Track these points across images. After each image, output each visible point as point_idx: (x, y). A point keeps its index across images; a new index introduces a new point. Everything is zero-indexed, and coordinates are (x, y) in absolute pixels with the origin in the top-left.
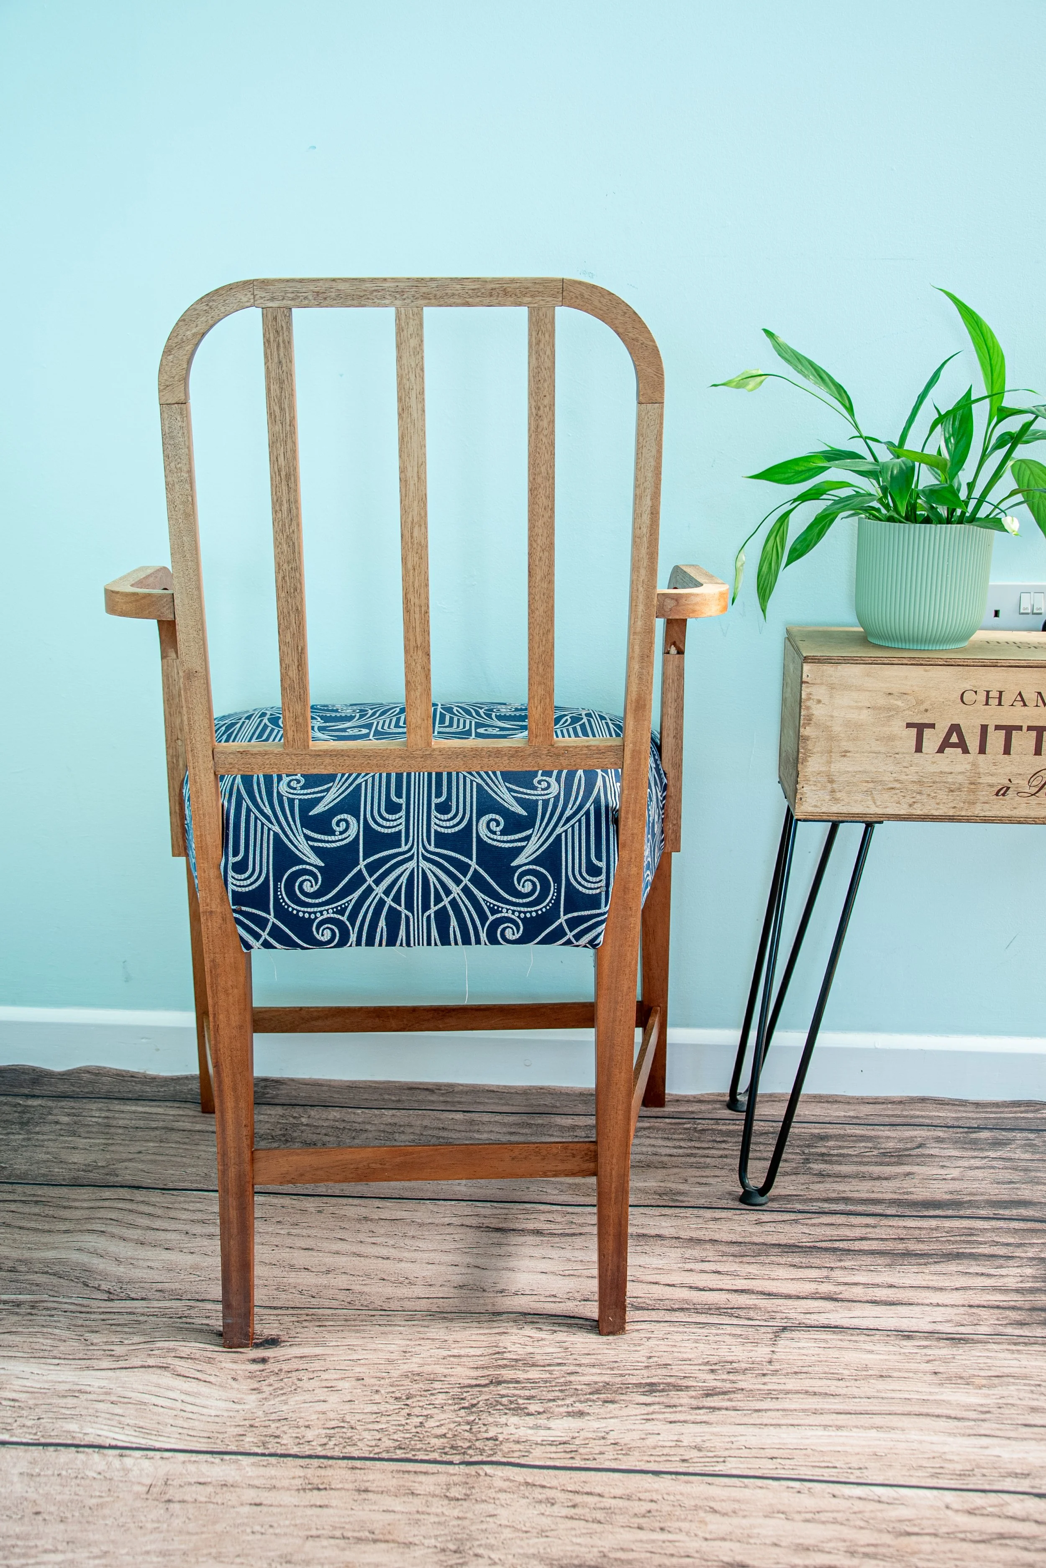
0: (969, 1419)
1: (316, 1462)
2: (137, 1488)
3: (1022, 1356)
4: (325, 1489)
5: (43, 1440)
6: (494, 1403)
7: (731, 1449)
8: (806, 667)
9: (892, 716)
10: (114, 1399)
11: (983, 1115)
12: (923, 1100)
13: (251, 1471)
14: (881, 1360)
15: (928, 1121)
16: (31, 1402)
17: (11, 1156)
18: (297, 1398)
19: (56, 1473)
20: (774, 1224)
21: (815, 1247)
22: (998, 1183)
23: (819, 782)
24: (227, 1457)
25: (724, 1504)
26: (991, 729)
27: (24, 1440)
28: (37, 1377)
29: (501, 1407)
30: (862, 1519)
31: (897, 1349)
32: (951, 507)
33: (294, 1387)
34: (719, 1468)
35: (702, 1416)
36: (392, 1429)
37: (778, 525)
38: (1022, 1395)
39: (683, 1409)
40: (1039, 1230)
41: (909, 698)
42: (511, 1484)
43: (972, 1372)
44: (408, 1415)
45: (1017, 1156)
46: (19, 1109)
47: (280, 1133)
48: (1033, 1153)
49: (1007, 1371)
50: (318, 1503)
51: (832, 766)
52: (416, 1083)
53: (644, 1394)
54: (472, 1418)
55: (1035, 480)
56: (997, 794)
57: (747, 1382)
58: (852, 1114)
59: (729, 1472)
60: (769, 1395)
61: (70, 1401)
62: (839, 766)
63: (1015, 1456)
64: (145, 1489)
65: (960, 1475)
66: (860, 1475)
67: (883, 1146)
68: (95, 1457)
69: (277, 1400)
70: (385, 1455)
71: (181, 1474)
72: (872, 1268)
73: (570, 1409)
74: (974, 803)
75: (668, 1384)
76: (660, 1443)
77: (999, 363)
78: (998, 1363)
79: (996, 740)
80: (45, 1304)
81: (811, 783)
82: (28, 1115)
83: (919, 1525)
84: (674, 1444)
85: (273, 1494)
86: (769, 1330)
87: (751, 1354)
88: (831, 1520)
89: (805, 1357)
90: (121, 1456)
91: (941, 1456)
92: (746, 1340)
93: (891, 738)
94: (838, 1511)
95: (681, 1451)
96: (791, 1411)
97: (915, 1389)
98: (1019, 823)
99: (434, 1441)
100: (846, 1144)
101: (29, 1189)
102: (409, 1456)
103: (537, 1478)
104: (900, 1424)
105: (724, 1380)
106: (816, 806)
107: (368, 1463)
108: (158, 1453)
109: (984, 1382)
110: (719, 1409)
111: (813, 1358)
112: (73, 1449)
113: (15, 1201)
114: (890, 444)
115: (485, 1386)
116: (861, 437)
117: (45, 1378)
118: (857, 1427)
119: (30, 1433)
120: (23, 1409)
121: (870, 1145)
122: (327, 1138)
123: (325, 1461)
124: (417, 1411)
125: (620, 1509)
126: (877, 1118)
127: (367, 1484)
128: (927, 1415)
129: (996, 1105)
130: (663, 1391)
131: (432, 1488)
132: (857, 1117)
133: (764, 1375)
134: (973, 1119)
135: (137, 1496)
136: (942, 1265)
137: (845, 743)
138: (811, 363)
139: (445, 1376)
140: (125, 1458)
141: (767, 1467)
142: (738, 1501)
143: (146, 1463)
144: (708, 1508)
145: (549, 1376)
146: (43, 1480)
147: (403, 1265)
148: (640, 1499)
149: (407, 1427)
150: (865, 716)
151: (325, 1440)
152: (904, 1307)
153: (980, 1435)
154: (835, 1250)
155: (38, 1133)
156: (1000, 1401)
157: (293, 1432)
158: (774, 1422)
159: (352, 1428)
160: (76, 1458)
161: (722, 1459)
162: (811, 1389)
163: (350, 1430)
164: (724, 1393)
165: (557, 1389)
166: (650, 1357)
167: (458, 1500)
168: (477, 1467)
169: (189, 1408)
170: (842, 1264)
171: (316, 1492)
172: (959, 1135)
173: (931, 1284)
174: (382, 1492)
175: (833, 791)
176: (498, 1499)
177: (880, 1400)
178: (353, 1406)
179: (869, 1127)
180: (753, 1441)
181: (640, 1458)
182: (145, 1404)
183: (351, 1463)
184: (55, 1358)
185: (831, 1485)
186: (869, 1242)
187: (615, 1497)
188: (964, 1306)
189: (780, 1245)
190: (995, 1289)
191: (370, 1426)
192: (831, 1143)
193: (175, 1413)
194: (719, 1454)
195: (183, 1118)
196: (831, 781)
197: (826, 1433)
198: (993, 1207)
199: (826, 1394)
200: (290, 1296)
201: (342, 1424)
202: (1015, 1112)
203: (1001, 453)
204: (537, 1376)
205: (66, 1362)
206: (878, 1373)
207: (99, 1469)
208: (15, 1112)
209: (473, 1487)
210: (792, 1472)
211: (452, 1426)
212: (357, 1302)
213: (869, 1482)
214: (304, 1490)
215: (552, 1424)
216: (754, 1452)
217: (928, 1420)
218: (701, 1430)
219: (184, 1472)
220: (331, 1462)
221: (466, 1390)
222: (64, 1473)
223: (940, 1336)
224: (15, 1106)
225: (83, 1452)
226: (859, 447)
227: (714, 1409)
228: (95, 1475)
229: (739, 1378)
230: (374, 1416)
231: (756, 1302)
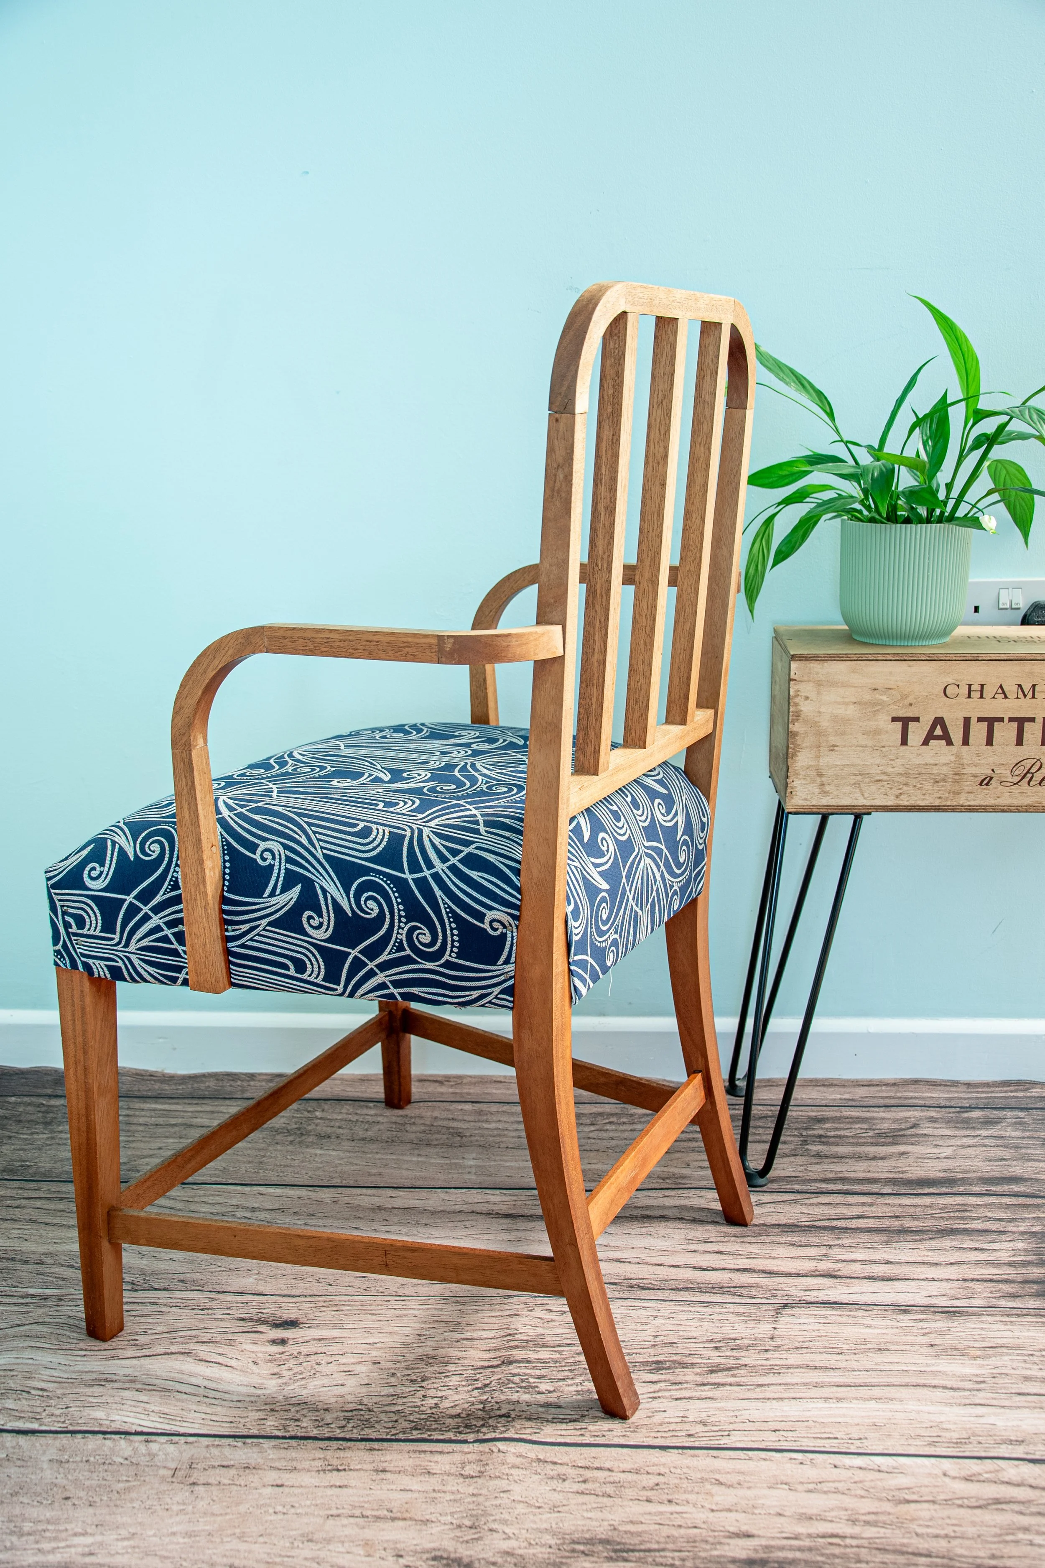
0: (964, 1389)
1: (335, 1444)
2: (162, 1472)
3: (1015, 1327)
4: (345, 1470)
5: (71, 1428)
6: (506, 1382)
7: (735, 1422)
8: (794, 665)
9: (878, 710)
10: (139, 1386)
11: (975, 1095)
12: (916, 1082)
13: (272, 1454)
14: (879, 1334)
15: (921, 1102)
16: (59, 1392)
17: (36, 1155)
18: (316, 1383)
19: (84, 1459)
20: (774, 1205)
21: (813, 1226)
22: (990, 1160)
23: (809, 776)
24: (249, 1441)
25: (729, 1476)
26: (974, 721)
27: (53, 1429)
28: (64, 1368)
29: (513, 1386)
30: (863, 1489)
31: (894, 1323)
32: (931, 507)
33: (313, 1372)
34: (724, 1442)
35: (706, 1392)
36: (408, 1411)
37: (764, 528)
38: (1015, 1365)
39: (688, 1386)
40: (1030, 1205)
41: (894, 692)
42: (524, 1461)
43: (966, 1343)
44: (424, 1396)
45: (1007, 1134)
46: (43, 1109)
47: (295, 1126)
48: (1024, 1130)
49: (1000, 1342)
50: (338, 1484)
51: (821, 760)
52: (426, 1076)
53: (650, 1371)
54: (485, 1397)
55: (1011, 479)
56: (981, 784)
57: (750, 1358)
58: (847, 1096)
59: (733, 1446)
60: (772, 1370)
61: (97, 1390)
62: (828, 760)
63: (1010, 1424)
64: (171, 1473)
65: (957, 1443)
66: (861, 1445)
67: (878, 1126)
68: (122, 1443)
69: (296, 1384)
70: (401, 1436)
71: (205, 1458)
72: (869, 1245)
73: (579, 1388)
74: (959, 793)
75: (674, 1362)
76: (667, 1420)
77: (974, 367)
78: (992, 1334)
79: (979, 731)
80: (71, 1297)
81: (801, 777)
82: (51, 1115)
83: (918, 1492)
84: (679, 1420)
85: (293, 1475)
86: (771, 1307)
87: (754, 1331)
88: (833, 1490)
89: (805, 1333)
90: (147, 1441)
91: (939, 1425)
92: (748, 1318)
93: (877, 732)
94: (840, 1481)
95: (686, 1426)
96: (793, 1385)
97: (912, 1361)
98: (1003, 811)
99: (449, 1421)
100: (842, 1126)
101: (54, 1187)
102: (425, 1436)
103: (548, 1455)
104: (898, 1395)
105: (727, 1357)
106: (806, 799)
107: (385, 1444)
108: (182, 1438)
109: (979, 1353)
110: (723, 1385)
111: (813, 1333)
112: (101, 1436)
113: (40, 1198)
114: (870, 447)
115: (497, 1366)
116: (842, 441)
117: (72, 1368)
118: (856, 1399)
119: (59, 1422)
120: (51, 1399)
121: (865, 1126)
122: (341, 1131)
123: (344, 1444)
124: (432, 1393)
125: (629, 1482)
126: (872, 1099)
127: (385, 1464)
128: (925, 1386)
129: (987, 1085)
130: (669, 1368)
131: (448, 1467)
132: (853, 1100)
133: (766, 1351)
134: (965, 1099)
135: (163, 1479)
136: (937, 1241)
137: (833, 738)
138: (792, 371)
139: (459, 1359)
140: (151, 1444)
141: (771, 1439)
142: (743, 1473)
143: (171, 1448)
144: (713, 1481)
145: (558, 1356)
146: (72, 1466)
148: (648, 1473)
149: (423, 1408)
150: (851, 711)
151: (344, 1423)
152: (901, 1282)
153: (975, 1405)
154: (833, 1228)
155: (61, 1132)
156: (994, 1371)
157: (312, 1416)
158: (776, 1396)
159: (370, 1411)
160: (104, 1445)
161: (726, 1433)
162: (811, 1364)
163: (368, 1413)
164: (729, 1369)
165: (567, 1368)
166: (656, 1336)
167: (472, 1477)
168: (490, 1444)
169: (212, 1394)
170: (840, 1242)
171: (335, 1473)
172: (951, 1115)
173: (926, 1259)
174: (399, 1472)
175: (823, 785)
176: (511, 1475)
177: (879, 1373)
178: (370, 1389)
179: (864, 1109)
180: (756, 1415)
181: (648, 1435)
182: (169, 1390)
183: (369, 1445)
184: (81, 1350)
185: (832, 1455)
186: (865, 1220)
187: (624, 1472)
188: (958, 1280)
189: (779, 1225)
190: (988, 1263)
192: (828, 1125)
193: (198, 1399)
194: (724, 1428)
195: (201, 1115)
196: (821, 775)
197: (827, 1405)
198: (985, 1184)
199: (826, 1368)
200: (308, 1285)
201: (360, 1407)
202: (1006, 1092)
203: (977, 454)
204: (548, 1356)
205: (92, 1353)
206: (876, 1347)
207: (126, 1454)
208: (39, 1112)
209: (487, 1464)
210: (794, 1444)
211: (466, 1406)
212: (372, 1289)
213: (869, 1452)
214: (324, 1471)
216: (757, 1426)
217: (925, 1391)
218: (706, 1406)
219: (208, 1455)
220: (349, 1444)
221: (479, 1371)
222: (92, 1459)
223: (936, 1309)
224: (38, 1106)
225: (110, 1439)
226: (840, 451)
227: (718, 1385)
228: (122, 1460)
229: (743, 1354)
230: (391, 1398)
231: (758, 1280)
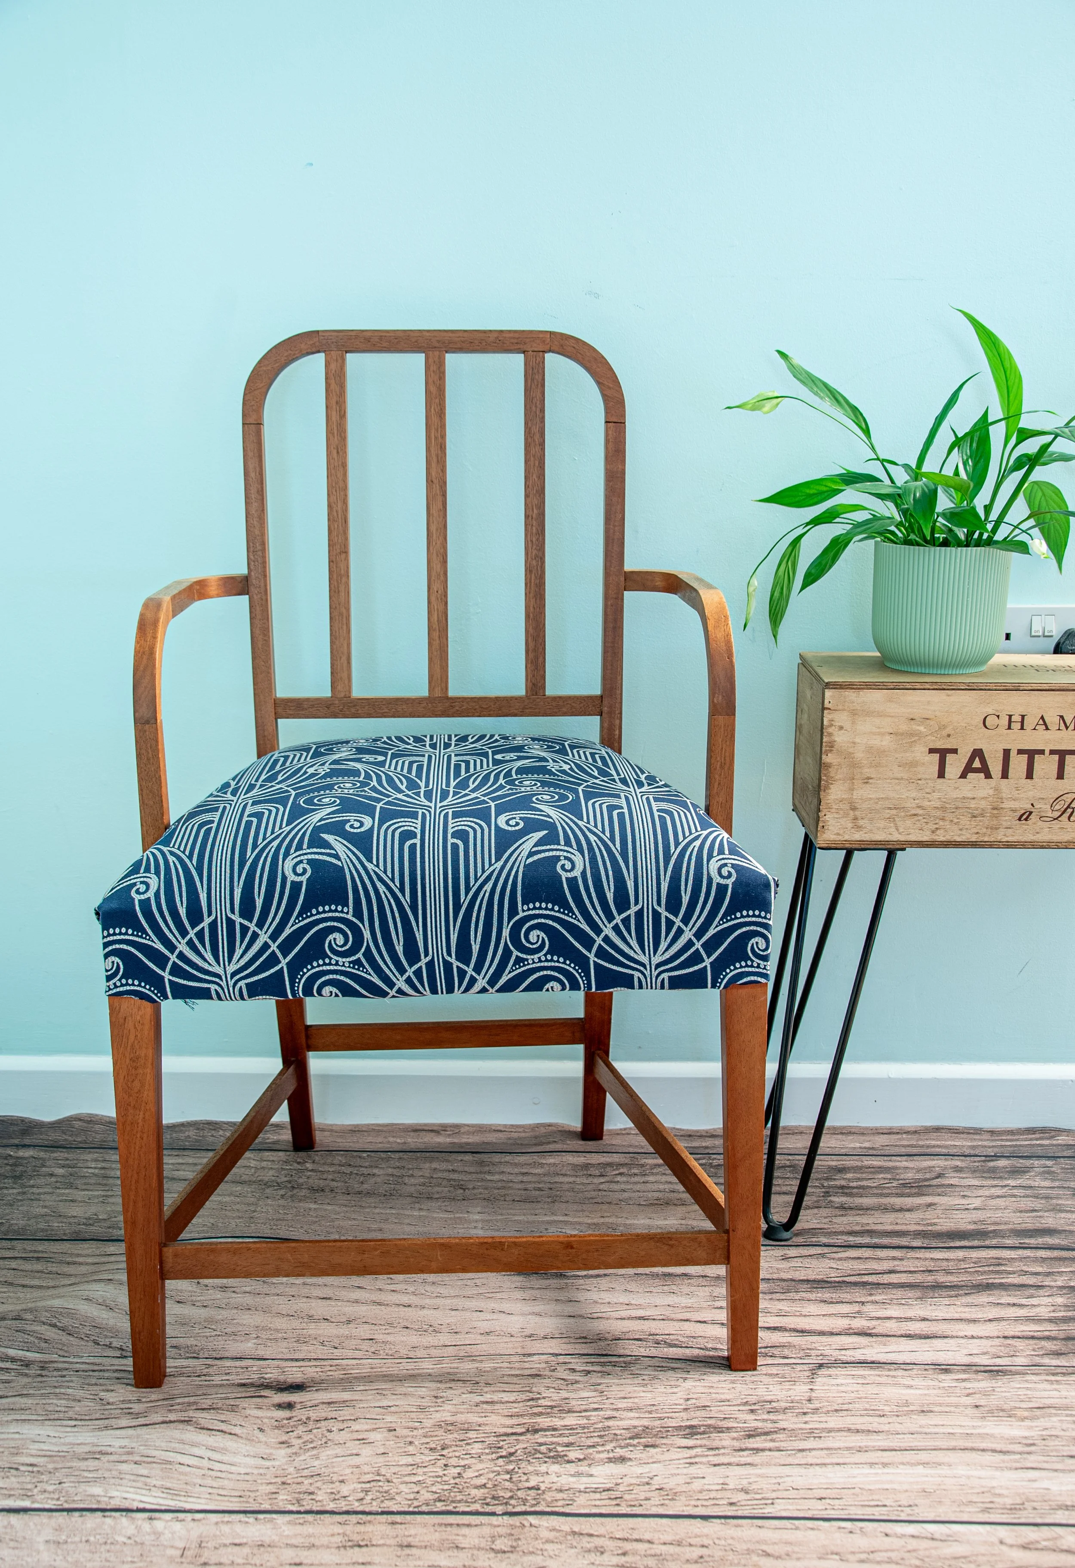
0: (1014, 1453)
1: (354, 1518)
2: (170, 1552)
3: (1061, 1386)
4: (367, 1545)
5: (66, 1506)
6: (533, 1452)
7: (778, 1490)
8: (828, 693)
9: (915, 741)
10: (137, 1458)
11: (999, 1143)
12: (937, 1129)
13: (288, 1530)
14: (921, 1395)
15: (944, 1151)
16: (50, 1466)
17: (7, 1211)
18: (328, 1453)
19: (84, 1539)
20: (801, 1259)
21: (844, 1282)
22: (1021, 1212)
23: (841, 809)
24: (261, 1516)
25: (776, 1547)
26: (1013, 753)
27: (47, 1506)
28: (54, 1440)
29: (541, 1456)
30: (917, 1558)
31: (936, 1383)
32: (971, 529)
33: (324, 1440)
34: (768, 1510)
35: (745, 1457)
36: (429, 1481)
37: (790, 549)
38: (1065, 1426)
39: (725, 1451)
40: (1066, 1258)
41: (932, 723)
42: (558, 1534)
43: (1013, 1404)
44: (446, 1465)
45: (1036, 1184)
46: (11, 1161)
47: (286, 1179)
48: (1053, 1180)
49: (1048, 1402)
50: (361, 1561)
51: (855, 793)
52: (420, 1125)
53: (685, 1437)
54: (511, 1467)
55: (1047, 501)
56: (1020, 819)
57: (788, 1421)
58: (867, 1145)
59: (779, 1515)
60: (812, 1434)
61: (92, 1464)
62: (862, 793)
63: (1064, 1488)
64: (179, 1553)
65: (1011, 1509)
66: (911, 1512)
67: (902, 1176)
68: (123, 1520)
69: (307, 1454)
70: (424, 1508)
71: (215, 1536)
72: (903, 1301)
73: (611, 1455)
74: (997, 829)
75: (709, 1426)
76: (706, 1487)
77: (1016, 385)
78: (1038, 1394)
79: (1018, 764)
80: (55, 1365)
81: (833, 810)
82: (21, 1168)
83: (975, 1561)
84: (719, 1487)
85: (312, 1552)
86: (805, 1367)
87: (790, 1393)
88: (886, 1559)
89: (844, 1394)
90: (151, 1519)
91: (990, 1491)
92: (783, 1379)
93: (913, 764)
94: (892, 1551)
95: (728, 1494)
96: (835, 1449)
97: (958, 1423)
98: (1042, 847)
99: (474, 1492)
100: (864, 1176)
101: (29, 1245)
102: (450, 1508)
103: (583, 1527)
104: (946, 1460)
105: (764, 1420)
106: (838, 834)
107: (408, 1517)
108: (189, 1515)
109: (1026, 1414)
110: (763, 1450)
111: (852, 1395)
112: (99, 1514)
113: (16, 1258)
114: (906, 467)
115: (521, 1434)
116: (878, 459)
117: (62, 1440)
118: (903, 1464)
119: (52, 1499)
120: (42, 1474)
121: (889, 1176)
122: (335, 1184)
123: (364, 1517)
124: (454, 1461)
125: (671, 1555)
126: (893, 1148)
127: (410, 1539)
128: (973, 1449)
129: (1011, 1132)
130: (704, 1433)
131: (477, 1541)
132: (873, 1148)
133: (805, 1414)
134: (990, 1147)
135: (171, 1559)
136: (973, 1296)
137: (868, 770)
138: (826, 385)
139: (480, 1426)
140: (155, 1522)
141: (817, 1508)
142: (791, 1543)
143: (177, 1526)
144: (760, 1552)
145: (585, 1421)
146: (71, 1547)
147: (425, 1312)
148: (691, 1545)
149: (445, 1478)
150: (886, 742)
151: (362, 1495)
152: (939, 1340)
153: (1027, 1468)
154: (864, 1284)
155: (33, 1186)
156: (1044, 1433)
157: (328, 1488)
158: (819, 1461)
159: (388, 1481)
160: (103, 1523)
161: (770, 1501)
162: (853, 1427)
163: (387, 1484)
164: (766, 1434)
165: (596, 1434)
166: (688, 1399)
167: (504, 1552)
168: (521, 1517)
169: (217, 1466)
170: (873, 1298)
171: (357, 1549)
172: (977, 1164)
173: (963, 1316)
174: (426, 1547)
175: (856, 819)
176: (546, 1550)
177: (924, 1436)
178: (387, 1459)
179: (886, 1158)
180: (799, 1482)
181: (687, 1503)
182: (170, 1463)
183: (391, 1518)
184: (71, 1419)
185: (882, 1524)
186: (898, 1275)
187: (665, 1544)
188: (998, 1337)
189: (808, 1281)
190: (1029, 1319)
191: (407, 1479)
192: (849, 1176)
193: (203, 1472)
194: (767, 1496)
195: (183, 1167)
196: (854, 809)
197: (873, 1471)
198: (1018, 1236)
199: (869, 1431)
200: (311, 1348)
201: (378, 1478)
202: (1031, 1140)
203: (1019, 474)
204: (575, 1423)
205: (83, 1423)
206: (919, 1409)
207: (129, 1533)
208: (7, 1164)
209: (519, 1539)
210: (842, 1512)
211: (491, 1475)
212: (381, 1352)
213: (920, 1519)
214: (345, 1547)
215: (594, 1470)
216: (802, 1493)
217: (974, 1455)
218: (746, 1472)
219: (218, 1533)
220: (369, 1517)
221: (502, 1438)
222: (92, 1539)
223: (978, 1368)
224: (6, 1158)
225: (110, 1516)
226: (876, 470)
227: (757, 1450)
228: (125, 1540)
229: (780, 1417)
230: (410, 1468)
231: (790, 1339)
